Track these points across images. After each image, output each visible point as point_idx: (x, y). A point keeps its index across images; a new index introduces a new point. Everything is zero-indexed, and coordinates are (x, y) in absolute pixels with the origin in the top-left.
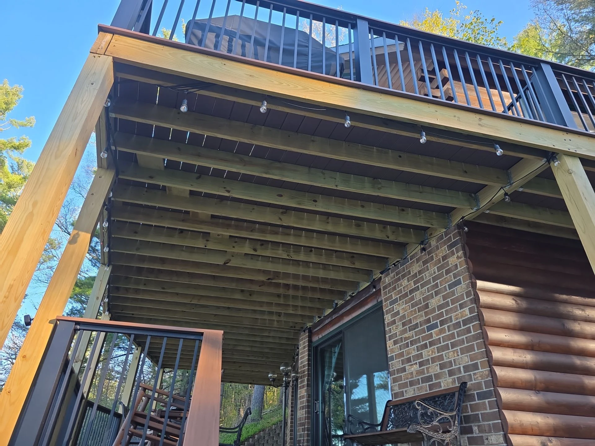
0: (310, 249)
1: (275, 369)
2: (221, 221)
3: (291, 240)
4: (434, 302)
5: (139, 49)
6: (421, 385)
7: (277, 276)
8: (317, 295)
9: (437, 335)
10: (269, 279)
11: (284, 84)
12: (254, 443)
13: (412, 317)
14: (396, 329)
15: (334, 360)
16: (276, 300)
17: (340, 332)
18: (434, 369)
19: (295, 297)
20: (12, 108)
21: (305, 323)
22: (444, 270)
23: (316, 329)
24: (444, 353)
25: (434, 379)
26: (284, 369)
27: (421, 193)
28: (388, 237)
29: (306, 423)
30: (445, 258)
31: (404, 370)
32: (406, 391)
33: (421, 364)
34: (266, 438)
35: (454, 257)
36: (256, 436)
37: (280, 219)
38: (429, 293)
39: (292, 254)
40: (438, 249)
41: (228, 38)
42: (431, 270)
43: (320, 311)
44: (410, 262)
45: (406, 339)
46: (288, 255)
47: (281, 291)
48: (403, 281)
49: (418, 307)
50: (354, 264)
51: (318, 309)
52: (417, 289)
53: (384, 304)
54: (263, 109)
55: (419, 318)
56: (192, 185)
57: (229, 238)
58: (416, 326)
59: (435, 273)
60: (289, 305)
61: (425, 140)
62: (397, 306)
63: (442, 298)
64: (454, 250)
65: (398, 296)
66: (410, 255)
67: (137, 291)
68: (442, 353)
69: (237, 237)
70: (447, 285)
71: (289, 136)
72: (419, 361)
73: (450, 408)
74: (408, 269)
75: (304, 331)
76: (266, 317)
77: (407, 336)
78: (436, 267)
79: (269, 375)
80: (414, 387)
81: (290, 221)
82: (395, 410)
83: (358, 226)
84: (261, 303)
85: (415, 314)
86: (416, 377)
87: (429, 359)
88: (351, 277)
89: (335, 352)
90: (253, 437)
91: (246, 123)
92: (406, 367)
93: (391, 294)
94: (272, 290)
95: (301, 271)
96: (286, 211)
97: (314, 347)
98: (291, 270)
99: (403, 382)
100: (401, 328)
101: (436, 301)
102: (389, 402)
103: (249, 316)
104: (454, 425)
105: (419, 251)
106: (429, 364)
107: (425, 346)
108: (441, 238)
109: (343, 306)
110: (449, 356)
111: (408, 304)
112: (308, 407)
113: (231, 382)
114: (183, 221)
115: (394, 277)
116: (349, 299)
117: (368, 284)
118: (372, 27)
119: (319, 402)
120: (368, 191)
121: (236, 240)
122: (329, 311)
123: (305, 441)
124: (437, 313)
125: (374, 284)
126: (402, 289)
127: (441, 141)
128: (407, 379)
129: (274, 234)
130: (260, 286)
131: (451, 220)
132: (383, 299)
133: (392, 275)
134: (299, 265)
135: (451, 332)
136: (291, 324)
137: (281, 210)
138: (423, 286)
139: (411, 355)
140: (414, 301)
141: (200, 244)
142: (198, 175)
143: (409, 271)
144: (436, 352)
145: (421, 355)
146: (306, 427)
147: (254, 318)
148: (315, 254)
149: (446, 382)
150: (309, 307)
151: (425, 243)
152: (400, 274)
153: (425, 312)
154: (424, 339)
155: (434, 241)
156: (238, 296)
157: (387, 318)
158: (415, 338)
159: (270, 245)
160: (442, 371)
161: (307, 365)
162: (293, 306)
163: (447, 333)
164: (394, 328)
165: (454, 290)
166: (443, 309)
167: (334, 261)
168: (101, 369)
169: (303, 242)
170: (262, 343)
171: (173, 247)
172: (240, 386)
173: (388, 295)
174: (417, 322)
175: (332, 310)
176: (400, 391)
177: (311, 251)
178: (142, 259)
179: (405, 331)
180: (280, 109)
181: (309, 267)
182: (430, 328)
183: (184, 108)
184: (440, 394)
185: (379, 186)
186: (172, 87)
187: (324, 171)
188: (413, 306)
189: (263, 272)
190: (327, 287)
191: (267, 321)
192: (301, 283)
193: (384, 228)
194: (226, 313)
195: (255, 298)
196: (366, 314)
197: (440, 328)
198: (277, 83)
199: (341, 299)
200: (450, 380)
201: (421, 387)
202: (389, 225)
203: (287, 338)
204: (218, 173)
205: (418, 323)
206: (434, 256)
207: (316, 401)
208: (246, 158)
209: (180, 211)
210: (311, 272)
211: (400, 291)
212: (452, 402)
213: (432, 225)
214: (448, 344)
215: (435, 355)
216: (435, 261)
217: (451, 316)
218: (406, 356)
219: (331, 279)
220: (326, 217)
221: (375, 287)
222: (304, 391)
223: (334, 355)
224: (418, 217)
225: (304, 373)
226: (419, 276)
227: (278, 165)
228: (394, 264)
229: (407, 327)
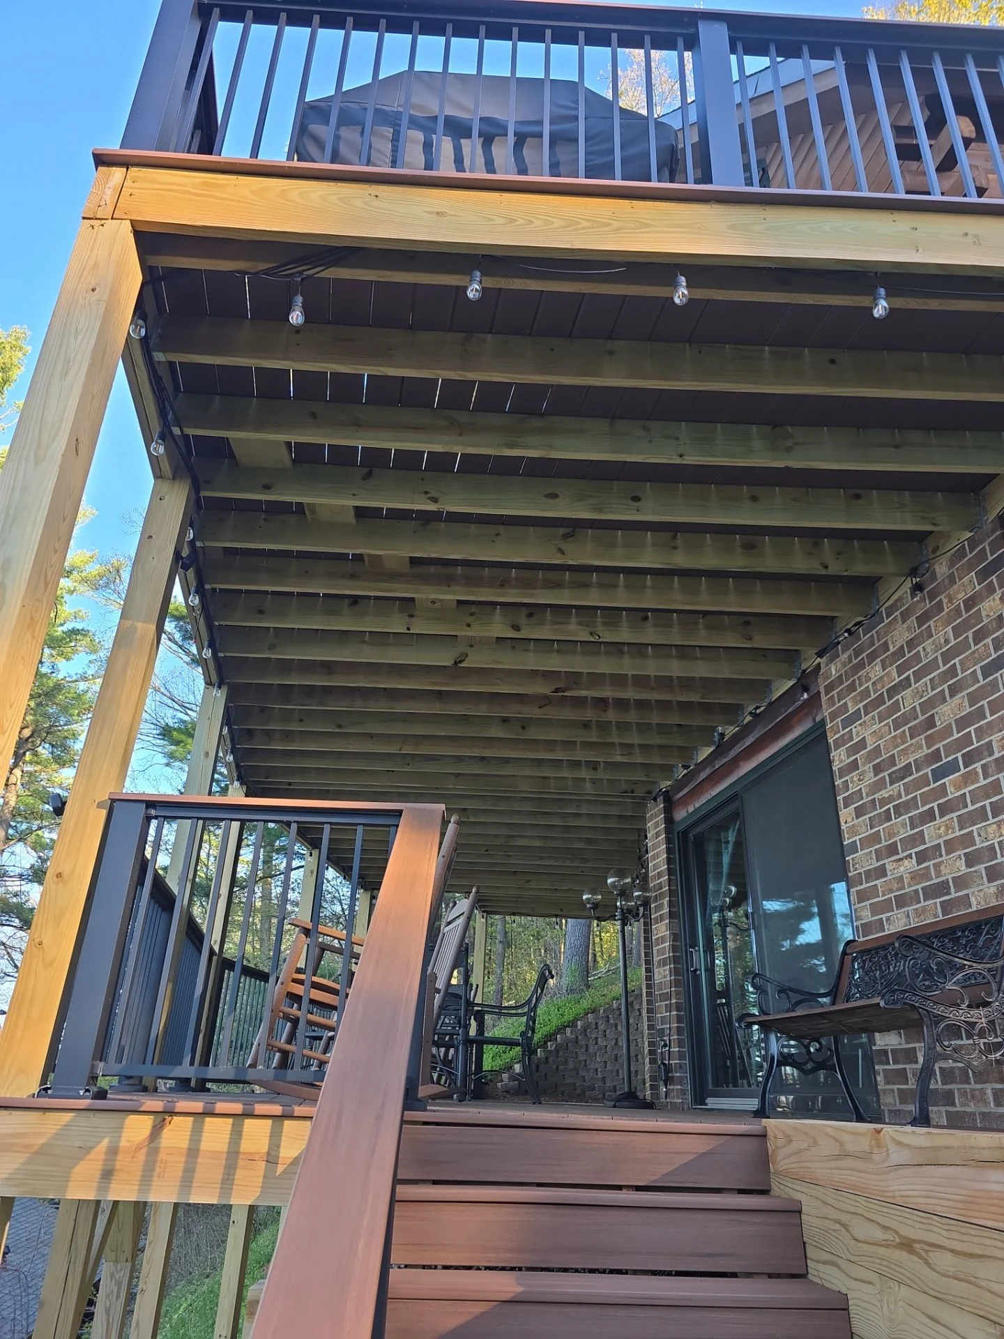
0: (641, 615)
1: (598, 884)
2: (432, 569)
3: (594, 598)
4: (948, 712)
5: (184, 192)
6: (923, 904)
7: (576, 683)
8: (674, 719)
9: (958, 788)
10: (557, 690)
11: (521, 221)
12: (577, 1037)
13: (895, 751)
14: (859, 780)
15: (726, 859)
16: (580, 736)
17: (734, 798)
18: (954, 866)
19: (622, 726)
20: (14, 377)
21: (654, 783)
22: (970, 633)
23: (681, 794)
24: (974, 828)
25: (952, 889)
26: (615, 882)
27: (897, 447)
28: (826, 567)
29: (673, 994)
30: (970, 603)
31: (881, 871)
32: (888, 919)
33: (921, 857)
34: (601, 1027)
35: (994, 599)
36: (579, 1023)
37: (561, 551)
38: (934, 692)
39: (600, 629)
40: (952, 580)
41: (389, 132)
42: (939, 636)
43: (686, 752)
44: (886, 621)
45: (884, 802)
46: (591, 634)
47: (589, 714)
48: (872, 668)
49: (909, 725)
50: (750, 639)
51: (681, 748)
52: (906, 684)
53: (829, 726)
54: (473, 291)
55: (914, 751)
56: (354, 495)
57: (457, 607)
58: (907, 770)
59: (947, 642)
60: (612, 745)
61: (885, 308)
62: (859, 728)
63: (966, 700)
64: (995, 581)
65: (861, 705)
66: (887, 604)
67: (288, 735)
68: (971, 829)
69: (473, 603)
70: (978, 667)
71: (552, 349)
72: (917, 850)
73: (989, 953)
74: (883, 638)
75: (655, 799)
76: (565, 773)
77: (886, 796)
78: (949, 629)
79: (584, 897)
80: (906, 909)
81: (584, 553)
82: (864, 962)
83: (749, 547)
84: (549, 745)
85: (903, 743)
86: (910, 886)
87: (939, 844)
88: (749, 671)
89: (728, 842)
90: (572, 1024)
91: (449, 334)
92: (887, 866)
93: (844, 701)
94: (569, 714)
95: (627, 666)
96: (574, 531)
97: (678, 833)
98: (604, 665)
99: (881, 899)
100: (870, 778)
101: (952, 709)
102: (851, 945)
103: (528, 772)
104: (999, 990)
105: (906, 592)
106: (941, 856)
107: (930, 816)
108: (961, 554)
109: (736, 739)
110: (987, 834)
111: (886, 722)
112: (676, 960)
113: (514, 914)
114: (353, 576)
115: (850, 661)
116: (749, 722)
117: (791, 683)
118: (738, 35)
119: (699, 951)
120: (761, 458)
121: (473, 609)
122: (706, 752)
123: (674, 1031)
124: (956, 736)
125: (806, 681)
126: (871, 686)
127: (934, 304)
128: (891, 891)
129: (552, 588)
130: (540, 707)
131: (983, 507)
132: (826, 714)
133: (844, 657)
134: (622, 653)
135: (990, 779)
136: (624, 786)
137: (561, 531)
138: (918, 676)
139: (897, 839)
140: (899, 714)
141: (396, 625)
142: (366, 470)
143: (886, 643)
144: (957, 828)
145: (920, 838)
146: (674, 1001)
147: (538, 777)
148: (655, 626)
149: (981, 894)
150: (660, 747)
151: (921, 571)
152: (863, 653)
153: (926, 738)
154: (926, 799)
155: (944, 563)
156: (496, 732)
157: (836, 758)
158: (904, 799)
159: (548, 614)
160: (972, 869)
161: (666, 873)
162: (621, 745)
163: (982, 782)
164: (855, 779)
165: (997, 677)
166: (969, 727)
167: (703, 638)
168: (261, 897)
169: (621, 599)
170: (566, 829)
171: (343, 637)
172: (540, 922)
173: (838, 705)
174: (907, 762)
175: (712, 749)
176: (874, 918)
177: (646, 618)
178: (286, 667)
179: (880, 785)
180: (518, 284)
181: (645, 656)
182: (939, 774)
183: (296, 317)
184: (966, 921)
185: (789, 443)
186: (266, 272)
187: (648, 424)
188: (897, 724)
189: (543, 676)
190: (694, 697)
191: (570, 783)
192: (631, 694)
193: (816, 545)
194: (479, 769)
195: (533, 733)
196: (789, 753)
197: (963, 771)
198: (502, 221)
199: (731, 723)
200: (991, 888)
201: (924, 909)
202: (826, 537)
203: (620, 817)
204: (408, 461)
205: (910, 763)
206: (945, 601)
207: (691, 947)
208: (463, 417)
209: (343, 557)
210: (651, 668)
211: (866, 693)
212: (995, 938)
213: (934, 524)
214: (984, 807)
215: (953, 835)
216: (947, 613)
217: (990, 742)
218: (886, 841)
219: (701, 678)
220: (669, 535)
221: (806, 689)
222: (664, 928)
223: (727, 848)
224: (898, 508)
225: (661, 888)
226: (909, 653)
227: (537, 422)
228: (848, 631)
229: (886, 774)
